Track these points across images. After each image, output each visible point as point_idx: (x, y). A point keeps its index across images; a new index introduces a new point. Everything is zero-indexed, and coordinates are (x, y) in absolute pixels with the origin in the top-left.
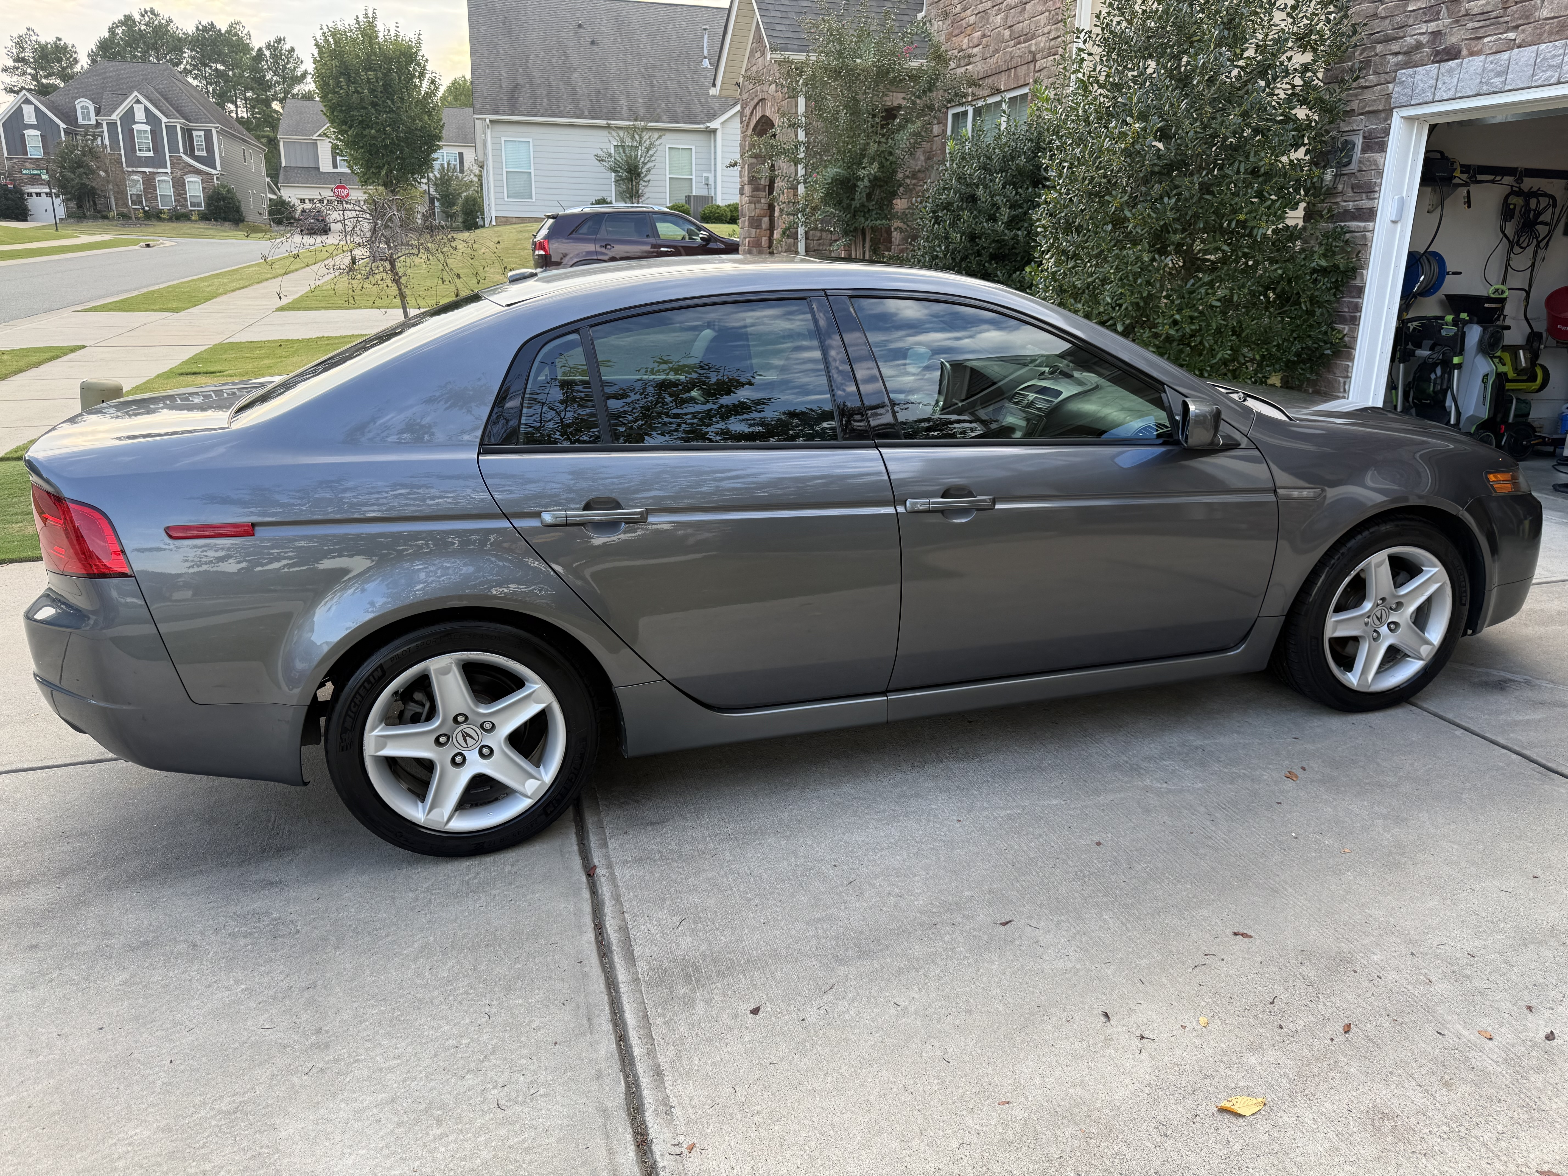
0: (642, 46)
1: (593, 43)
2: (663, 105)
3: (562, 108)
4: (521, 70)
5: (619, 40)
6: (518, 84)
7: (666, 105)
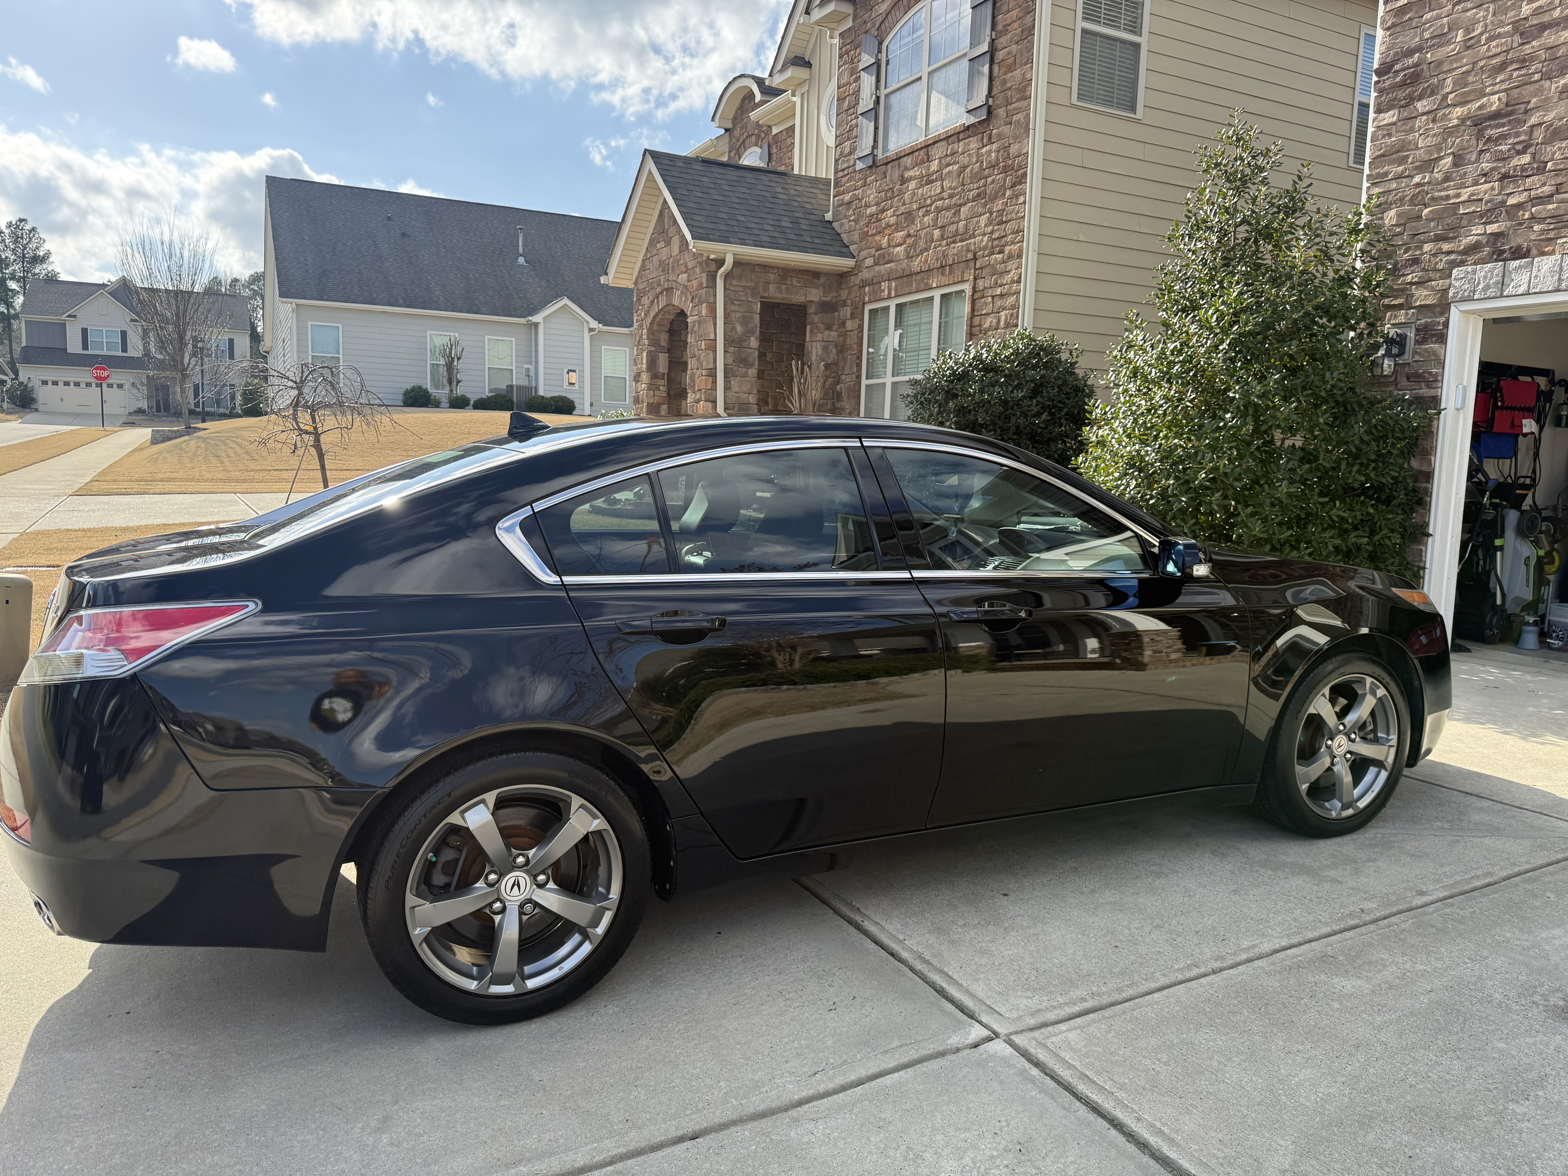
0: (455, 241)
1: (404, 235)
2: (481, 298)
3: (375, 295)
4: (328, 257)
5: (431, 234)
6: (325, 270)
7: (484, 297)
